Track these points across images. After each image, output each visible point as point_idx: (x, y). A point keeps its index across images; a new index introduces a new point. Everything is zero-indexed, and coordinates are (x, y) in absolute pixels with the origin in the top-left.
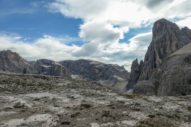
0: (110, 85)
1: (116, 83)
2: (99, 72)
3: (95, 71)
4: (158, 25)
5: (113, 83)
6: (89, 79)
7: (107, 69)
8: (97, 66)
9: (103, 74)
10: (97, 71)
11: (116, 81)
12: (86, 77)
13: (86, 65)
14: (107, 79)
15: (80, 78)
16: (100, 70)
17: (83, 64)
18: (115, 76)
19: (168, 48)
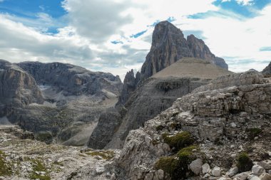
0: (96, 103)
1: (104, 99)
2: (82, 84)
3: (76, 81)
4: (160, 29)
5: (100, 100)
6: (67, 93)
7: (94, 79)
8: (79, 75)
9: (88, 86)
10: (79, 82)
11: (105, 97)
12: (62, 89)
13: (64, 73)
14: (92, 94)
15: (54, 90)
16: (84, 80)
17: (58, 69)
18: (104, 91)
19: (166, 61)
